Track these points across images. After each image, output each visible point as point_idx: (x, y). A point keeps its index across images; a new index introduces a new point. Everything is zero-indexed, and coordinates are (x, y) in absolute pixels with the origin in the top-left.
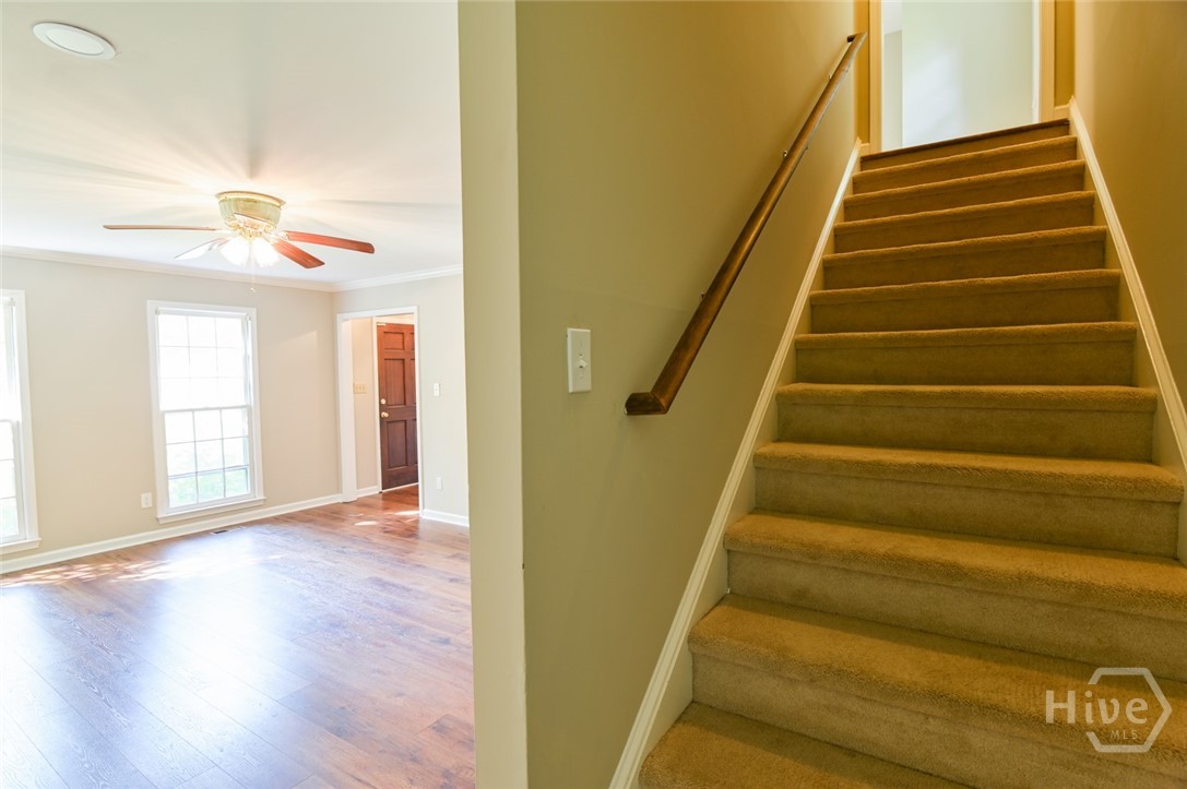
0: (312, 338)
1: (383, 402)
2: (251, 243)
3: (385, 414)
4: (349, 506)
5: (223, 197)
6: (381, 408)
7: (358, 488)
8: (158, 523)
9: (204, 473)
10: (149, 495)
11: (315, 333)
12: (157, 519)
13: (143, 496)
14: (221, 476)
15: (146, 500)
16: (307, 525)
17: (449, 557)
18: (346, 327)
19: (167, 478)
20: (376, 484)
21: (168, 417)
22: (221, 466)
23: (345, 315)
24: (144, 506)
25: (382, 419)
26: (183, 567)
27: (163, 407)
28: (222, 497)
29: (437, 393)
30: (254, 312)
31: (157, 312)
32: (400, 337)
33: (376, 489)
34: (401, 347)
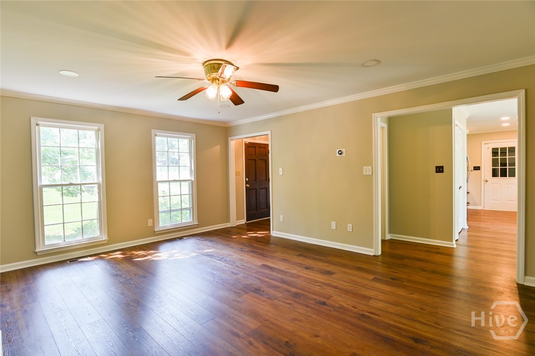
0: (217, 149)
1: (247, 179)
2: (219, 88)
3: (248, 185)
4: (233, 229)
5: (207, 64)
6: (247, 182)
7: (237, 220)
8: (155, 234)
9: (174, 211)
10: (152, 220)
11: (219, 146)
12: (155, 232)
13: (149, 220)
14: (180, 212)
15: (150, 222)
16: (219, 236)
17: (297, 256)
18: (233, 144)
19: (158, 212)
20: (244, 219)
21: (159, 184)
22: (180, 208)
23: (233, 138)
24: (149, 225)
25: (246, 187)
26: (165, 254)
27: (158, 179)
28: (180, 222)
29: (281, 173)
30: (194, 136)
31: (156, 135)
32: (254, 149)
33: (243, 221)
34: (254, 154)
